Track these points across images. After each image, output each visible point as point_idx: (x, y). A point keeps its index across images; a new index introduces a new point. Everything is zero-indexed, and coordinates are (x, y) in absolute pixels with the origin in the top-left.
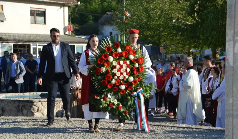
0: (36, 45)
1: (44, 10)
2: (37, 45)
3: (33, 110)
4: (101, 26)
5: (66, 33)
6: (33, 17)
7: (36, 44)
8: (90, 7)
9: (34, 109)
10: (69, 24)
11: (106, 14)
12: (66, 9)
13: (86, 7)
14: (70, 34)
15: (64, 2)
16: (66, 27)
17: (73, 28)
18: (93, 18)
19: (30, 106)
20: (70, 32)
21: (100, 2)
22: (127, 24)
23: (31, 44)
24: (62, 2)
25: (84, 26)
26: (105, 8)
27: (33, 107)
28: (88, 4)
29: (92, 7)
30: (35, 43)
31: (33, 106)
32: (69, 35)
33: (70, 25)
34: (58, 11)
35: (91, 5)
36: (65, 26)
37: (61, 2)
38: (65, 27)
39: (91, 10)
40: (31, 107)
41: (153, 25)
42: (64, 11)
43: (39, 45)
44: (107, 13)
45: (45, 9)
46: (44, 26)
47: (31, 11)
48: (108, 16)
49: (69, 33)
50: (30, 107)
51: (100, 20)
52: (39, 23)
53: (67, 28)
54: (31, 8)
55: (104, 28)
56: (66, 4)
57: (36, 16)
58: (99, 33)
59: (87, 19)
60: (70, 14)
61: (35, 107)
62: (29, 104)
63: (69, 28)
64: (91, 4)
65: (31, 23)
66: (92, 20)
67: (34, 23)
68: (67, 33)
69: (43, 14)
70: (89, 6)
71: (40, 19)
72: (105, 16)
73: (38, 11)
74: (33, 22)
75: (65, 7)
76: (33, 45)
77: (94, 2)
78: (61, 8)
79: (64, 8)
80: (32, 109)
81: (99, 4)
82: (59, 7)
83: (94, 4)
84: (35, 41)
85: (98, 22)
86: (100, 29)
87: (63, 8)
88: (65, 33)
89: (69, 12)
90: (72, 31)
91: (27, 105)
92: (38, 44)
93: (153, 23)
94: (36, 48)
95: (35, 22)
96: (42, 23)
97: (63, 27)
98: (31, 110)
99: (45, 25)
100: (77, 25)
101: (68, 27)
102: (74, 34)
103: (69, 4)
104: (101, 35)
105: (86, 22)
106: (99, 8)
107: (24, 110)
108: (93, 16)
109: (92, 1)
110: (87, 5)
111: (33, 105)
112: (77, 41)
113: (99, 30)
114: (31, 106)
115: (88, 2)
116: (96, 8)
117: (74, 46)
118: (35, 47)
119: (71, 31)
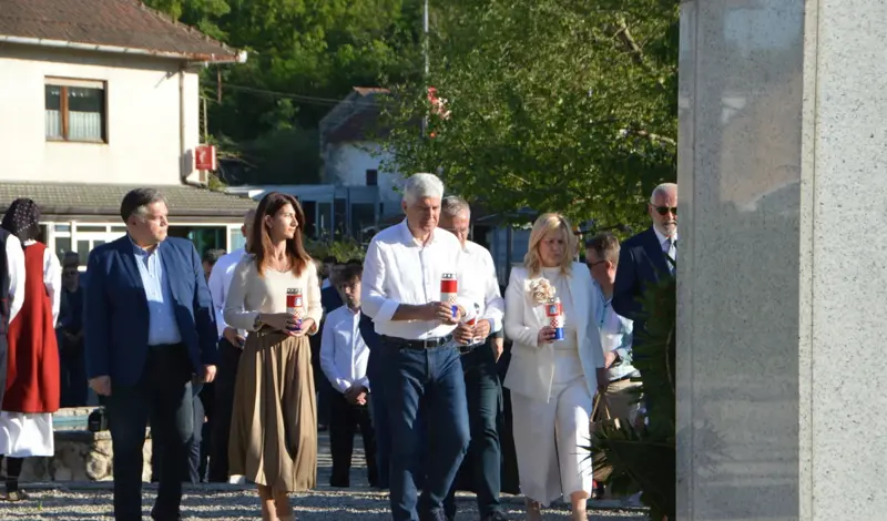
0: (70, 229)
1: (100, 86)
2: (74, 229)
3: (94, 467)
4: (330, 146)
5: (189, 179)
6: (56, 112)
7: (67, 224)
8: (283, 65)
9: (98, 464)
10: (202, 141)
11: (352, 95)
12: (192, 81)
13: (266, 65)
14: (206, 182)
15: (182, 53)
16: (190, 152)
17: (217, 155)
18: (297, 109)
19: (81, 454)
20: (207, 172)
21: (325, 45)
22: (437, 146)
23: (50, 225)
24: (175, 55)
25: (260, 143)
26: (349, 69)
27: (91, 457)
28: (274, 50)
29: (290, 64)
30: (65, 220)
31: (94, 455)
32: (203, 187)
33: (206, 145)
34: (156, 86)
35: (285, 58)
36: (186, 148)
37: (168, 54)
38: (185, 151)
39: (287, 76)
40: (86, 457)
41: (538, 152)
42: (181, 89)
43: (80, 229)
44: (357, 89)
45: (105, 82)
46: (99, 148)
47: (48, 88)
48: (359, 103)
49: (202, 177)
50: (82, 459)
51: (327, 118)
52: (81, 136)
53: (194, 155)
54: (46, 77)
55: (343, 156)
56: (190, 60)
57: (66, 108)
58: (322, 173)
59: (271, 114)
60: (205, 98)
61: (101, 456)
62: (78, 447)
63: (202, 157)
64: (285, 52)
65: (49, 139)
66: (292, 121)
67: (61, 138)
68: (194, 177)
69: (97, 100)
70: (277, 60)
71: (84, 121)
72: (347, 102)
73: (78, 89)
74: (55, 131)
75: (184, 73)
76: (57, 228)
77: (297, 44)
78: (168, 76)
79: (181, 76)
80: (89, 466)
81: (319, 49)
82: (162, 74)
83: (298, 51)
84: (68, 213)
85: (317, 127)
86: (324, 155)
87: (177, 76)
88: (183, 180)
89: (200, 94)
90: (214, 168)
91: (73, 450)
92: (75, 224)
93: (538, 142)
94: (69, 240)
95: (64, 134)
96: (92, 139)
97: (177, 154)
98: (85, 468)
99: (105, 146)
100: (227, 140)
101: (198, 154)
102: (221, 180)
103: (203, 60)
104: (327, 183)
105: (267, 127)
106: (318, 70)
107: (58, 470)
108: (295, 104)
109: (289, 40)
110: (270, 56)
111: (93, 448)
112: (233, 211)
113: (322, 162)
114: (84, 452)
115: (275, 45)
116: (309, 70)
117: (223, 230)
118: (65, 234)
119: (210, 170)
